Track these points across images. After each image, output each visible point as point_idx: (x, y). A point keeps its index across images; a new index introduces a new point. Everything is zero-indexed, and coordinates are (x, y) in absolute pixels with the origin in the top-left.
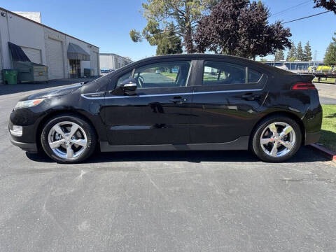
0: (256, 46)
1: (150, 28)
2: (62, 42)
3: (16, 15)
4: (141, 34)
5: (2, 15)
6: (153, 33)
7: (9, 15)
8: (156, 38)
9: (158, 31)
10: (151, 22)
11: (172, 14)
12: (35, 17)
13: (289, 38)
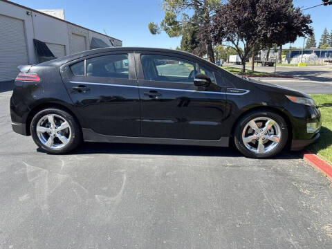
0: (273, 34)
1: (168, 20)
2: (85, 37)
3: (40, 13)
4: (159, 26)
5: (28, 14)
6: (170, 25)
7: (34, 13)
8: (174, 30)
9: (175, 23)
10: (168, 14)
11: (191, 5)
12: (59, 14)
13: (309, 25)
